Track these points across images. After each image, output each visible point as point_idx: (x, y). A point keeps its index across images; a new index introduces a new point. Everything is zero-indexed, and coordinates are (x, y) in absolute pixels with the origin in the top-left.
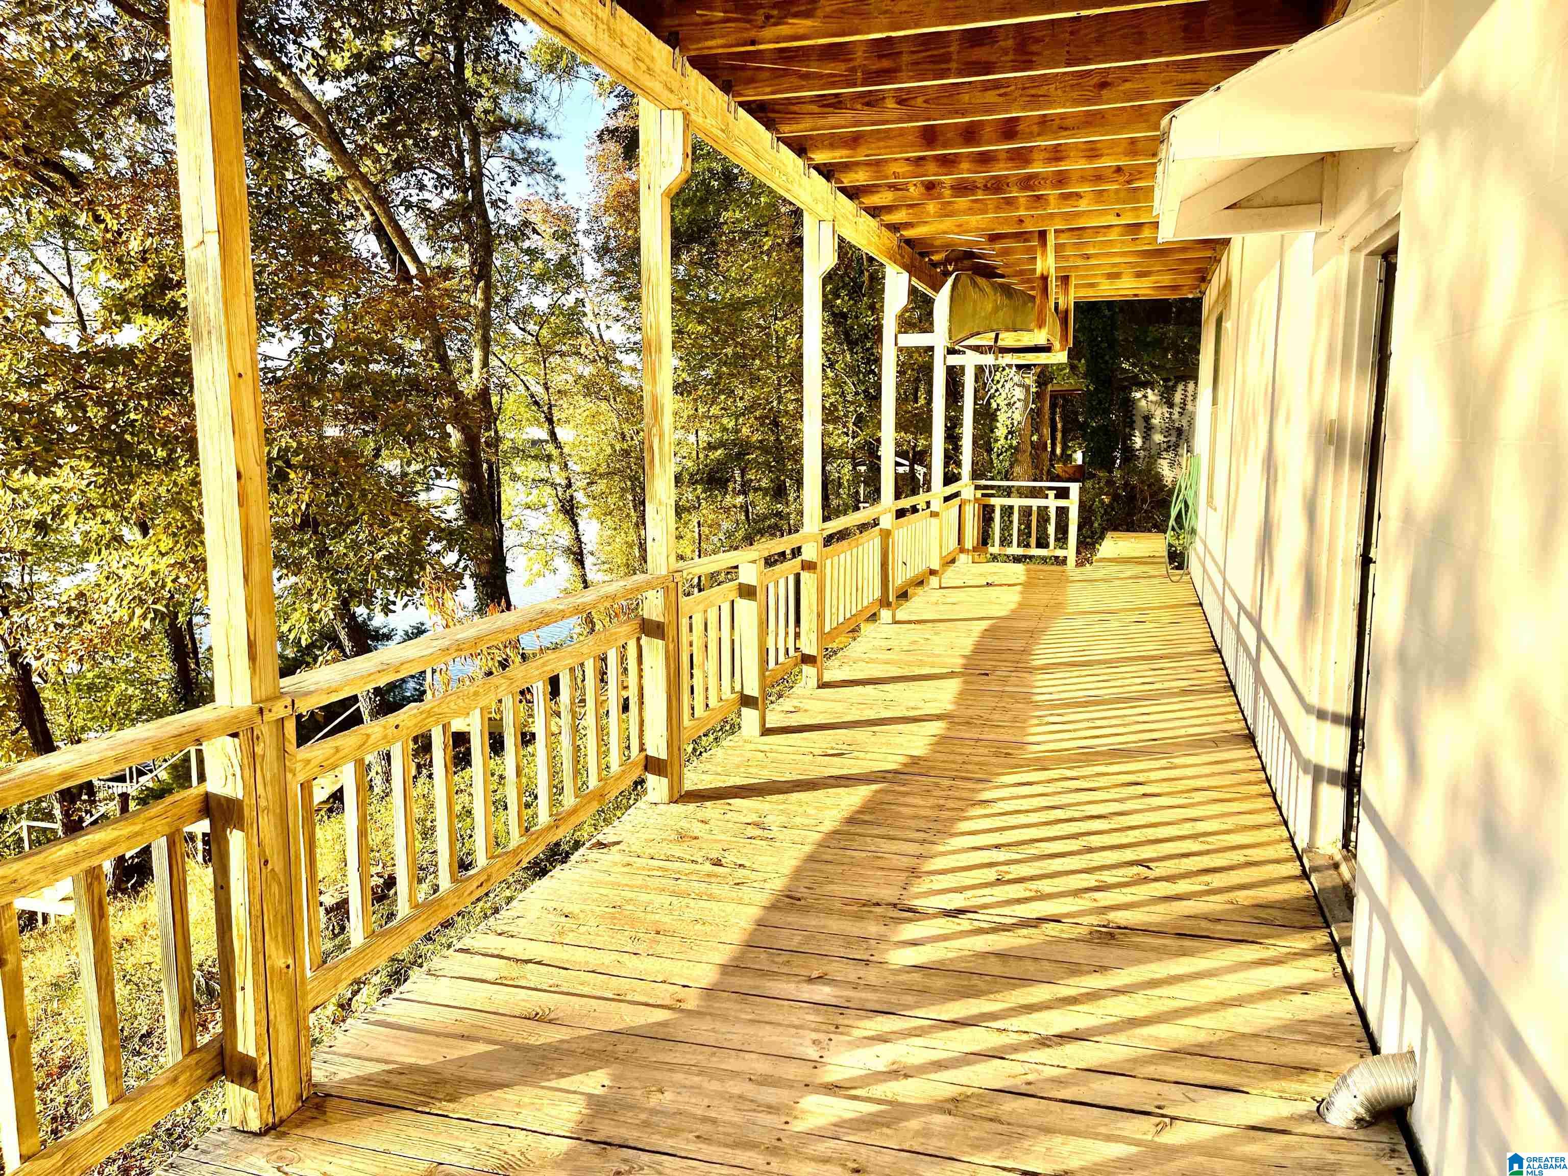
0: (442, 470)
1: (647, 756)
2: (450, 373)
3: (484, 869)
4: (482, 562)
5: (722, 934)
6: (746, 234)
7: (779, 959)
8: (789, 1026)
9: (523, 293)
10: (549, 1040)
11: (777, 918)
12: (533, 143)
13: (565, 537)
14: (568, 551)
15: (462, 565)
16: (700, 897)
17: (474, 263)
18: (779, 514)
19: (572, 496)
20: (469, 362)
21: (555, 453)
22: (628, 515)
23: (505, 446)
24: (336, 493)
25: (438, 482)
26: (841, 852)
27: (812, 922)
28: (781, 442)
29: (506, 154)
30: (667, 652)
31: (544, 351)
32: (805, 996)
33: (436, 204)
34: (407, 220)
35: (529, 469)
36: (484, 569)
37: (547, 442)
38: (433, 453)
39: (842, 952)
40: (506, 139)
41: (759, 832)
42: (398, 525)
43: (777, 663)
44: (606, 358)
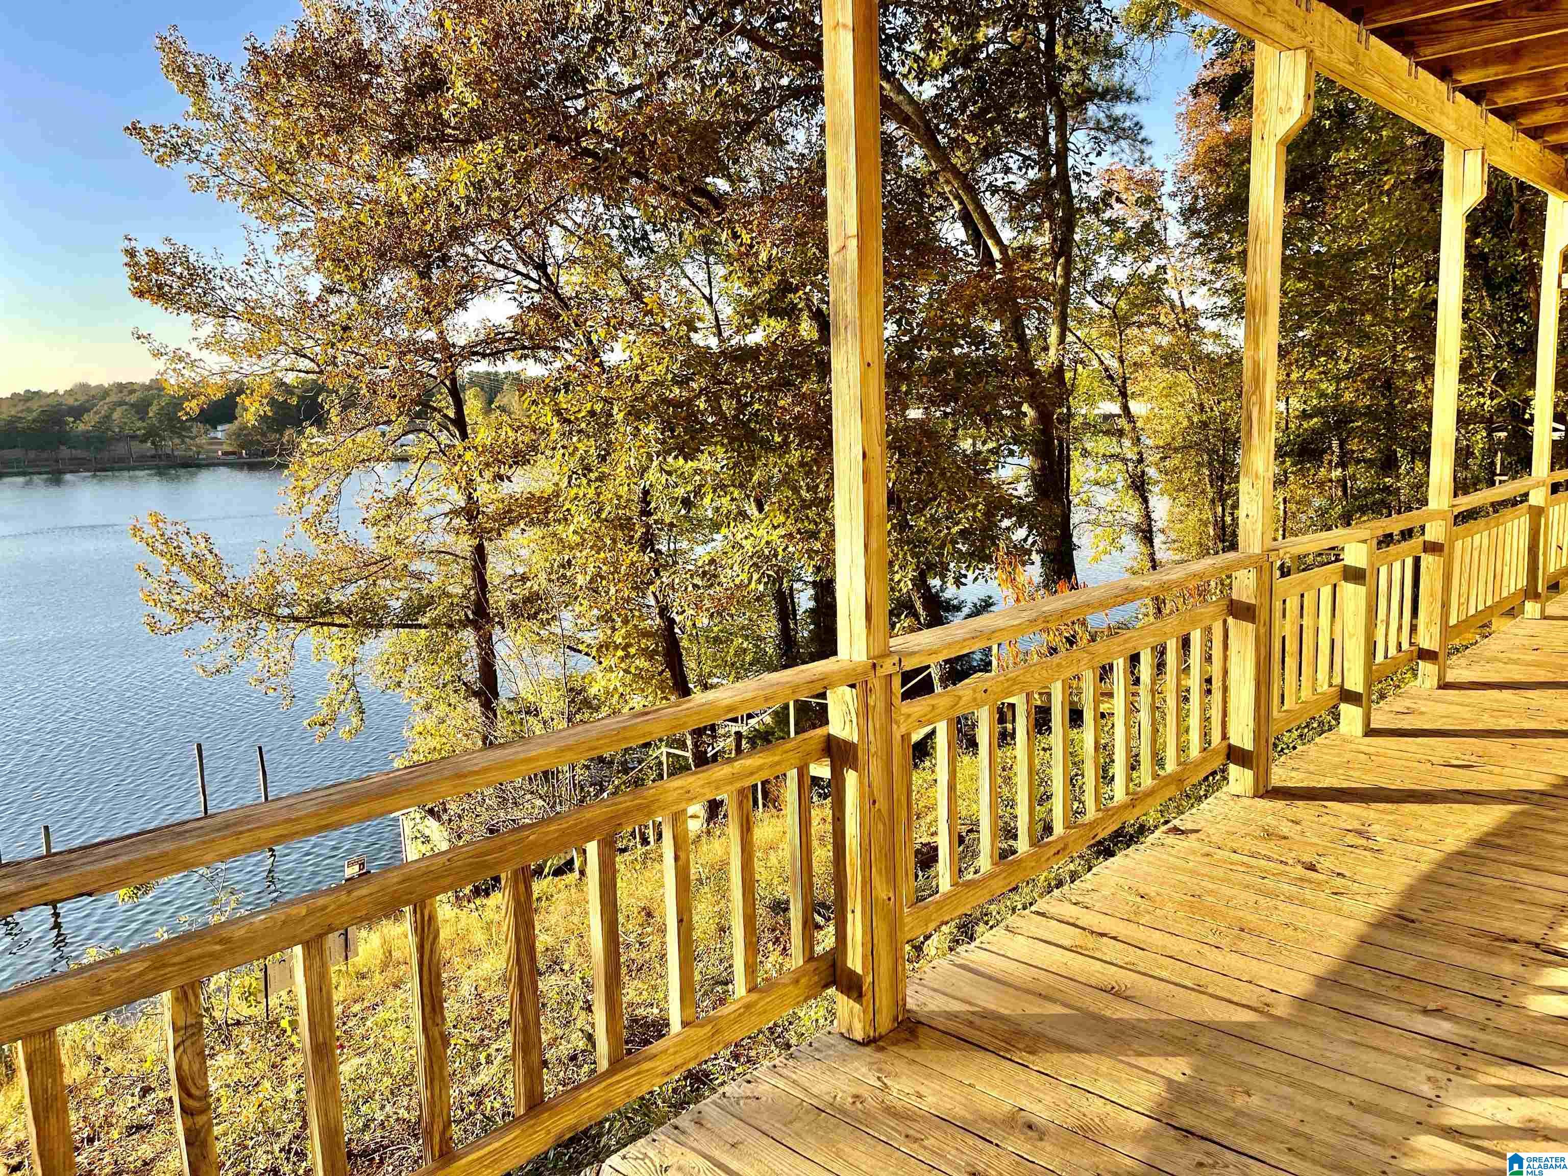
0: (1015, 448)
1: (1230, 746)
2: (1027, 351)
3: (1061, 838)
4: (1050, 538)
5: (1318, 944)
6: (1360, 175)
7: (1388, 983)
8: (1398, 1056)
9: (1101, 266)
10: (1126, 1016)
11: (1384, 936)
12: (1119, 109)
13: (1134, 514)
14: (1137, 528)
15: (1030, 540)
16: (1290, 899)
17: (1055, 239)
18: (1387, 489)
19: (1143, 472)
20: (1045, 339)
21: (1127, 427)
22: (1203, 492)
23: (1077, 422)
24: (919, 471)
25: (1009, 460)
26: (1469, 876)
27: (1429, 948)
28: (1394, 407)
29: (1091, 125)
30: (1257, 638)
31: (1120, 321)
32: (1420, 1028)
33: (1020, 185)
34: (992, 204)
35: (1102, 445)
36: (1052, 546)
37: (1119, 416)
38: (1008, 432)
39: (1467, 987)
40: (1092, 109)
41: (1363, 842)
42: (973, 501)
43: (1386, 657)
44: (1186, 325)
